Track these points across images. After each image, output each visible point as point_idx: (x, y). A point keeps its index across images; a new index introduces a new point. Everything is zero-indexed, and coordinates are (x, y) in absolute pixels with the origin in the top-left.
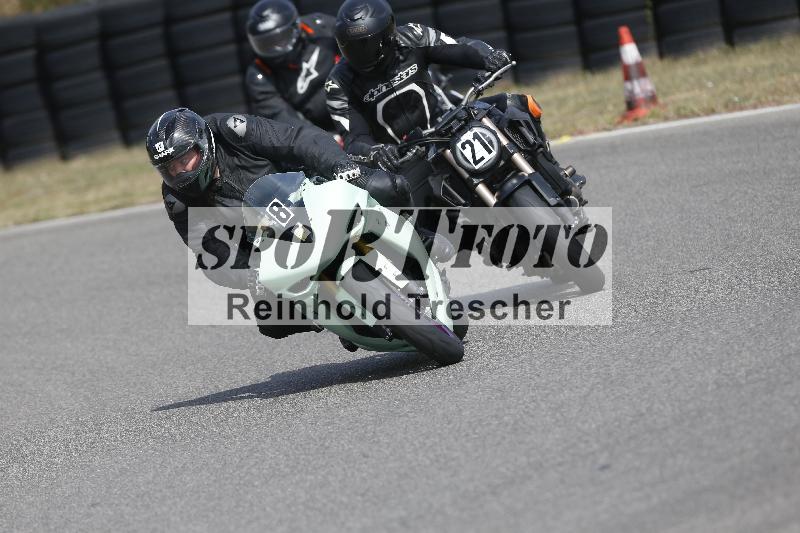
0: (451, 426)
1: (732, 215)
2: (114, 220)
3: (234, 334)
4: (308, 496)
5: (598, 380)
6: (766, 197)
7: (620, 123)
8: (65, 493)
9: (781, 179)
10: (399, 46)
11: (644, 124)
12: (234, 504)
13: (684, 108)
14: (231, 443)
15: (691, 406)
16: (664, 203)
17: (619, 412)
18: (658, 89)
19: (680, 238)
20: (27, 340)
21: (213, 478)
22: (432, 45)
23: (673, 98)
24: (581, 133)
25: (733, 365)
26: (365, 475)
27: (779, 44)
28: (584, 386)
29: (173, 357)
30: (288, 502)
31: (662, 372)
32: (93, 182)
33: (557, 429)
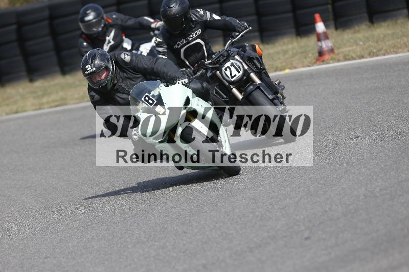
0: (229, 217)
1: (372, 109)
2: (57, 112)
3: (118, 170)
4: (156, 253)
5: (304, 193)
6: (390, 101)
7: (315, 63)
8: (31, 251)
9: (397, 91)
10: (192, 20)
11: (328, 63)
12: (118, 257)
13: (348, 56)
14: (116, 226)
15: (351, 207)
16: (338, 104)
17: (315, 210)
18: (334, 46)
20: (11, 174)
21: (107, 244)
22: (208, 20)
23: (342, 50)
24: (295, 68)
25: (373, 186)
26: (185, 242)
27: (396, 23)
28: (297, 197)
29: (87, 182)
30: (145, 256)
31: (336, 190)
32: (46, 93)
33: (283, 219)
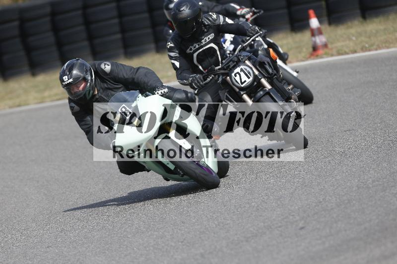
1: (365, 103)
4: (155, 242)
5: (299, 185)
6: (382, 94)
9: (389, 85)
10: (204, 24)
12: (118, 246)
13: (341, 50)
15: (345, 198)
16: (331, 97)
17: (309, 200)
18: (328, 41)
19: (339, 115)
20: (15, 165)
21: (108, 234)
22: (221, 24)
23: (336, 45)
25: (366, 178)
26: (183, 232)
28: (292, 188)
30: (145, 245)
31: (330, 181)
32: (48, 87)
33: (278, 209)
